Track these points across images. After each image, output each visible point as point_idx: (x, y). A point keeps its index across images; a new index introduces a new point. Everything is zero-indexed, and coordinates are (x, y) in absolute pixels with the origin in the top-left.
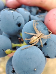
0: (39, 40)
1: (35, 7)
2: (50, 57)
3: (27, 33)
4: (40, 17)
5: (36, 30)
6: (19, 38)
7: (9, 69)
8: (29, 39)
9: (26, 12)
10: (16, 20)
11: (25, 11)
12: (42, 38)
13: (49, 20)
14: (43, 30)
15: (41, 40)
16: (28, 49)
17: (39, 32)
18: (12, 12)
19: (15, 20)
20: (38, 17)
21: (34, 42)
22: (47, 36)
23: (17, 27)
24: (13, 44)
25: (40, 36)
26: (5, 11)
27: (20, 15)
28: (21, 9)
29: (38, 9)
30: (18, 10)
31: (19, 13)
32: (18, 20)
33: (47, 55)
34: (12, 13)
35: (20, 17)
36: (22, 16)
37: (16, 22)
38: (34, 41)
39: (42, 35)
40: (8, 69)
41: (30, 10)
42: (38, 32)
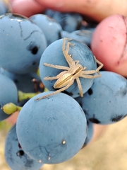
0: (75, 80)
1: (73, 13)
2: (100, 120)
3: (48, 65)
4: (82, 34)
5: (69, 59)
6: (34, 80)
7: (11, 148)
8: (54, 78)
9: (51, 24)
10: (27, 39)
11: (50, 21)
12: (81, 75)
13: (101, 41)
14: (84, 59)
15: (78, 81)
16: (50, 100)
17: (74, 63)
18: (19, 20)
19: (25, 40)
20: (78, 34)
21: (64, 84)
22: (92, 72)
23: (29, 54)
24: (21, 93)
25: (77, 72)
26: (3, 19)
27: (37, 28)
28: (39, 17)
29: (80, 19)
30: (34, 18)
31: (34, 25)
32: (33, 39)
33: (94, 115)
34: (20, 23)
35: (35, 33)
36: (40, 30)
37: (28, 43)
38: (64, 81)
39: (80, 69)
40: (9, 148)
41: (62, 20)
42: (72, 64)
